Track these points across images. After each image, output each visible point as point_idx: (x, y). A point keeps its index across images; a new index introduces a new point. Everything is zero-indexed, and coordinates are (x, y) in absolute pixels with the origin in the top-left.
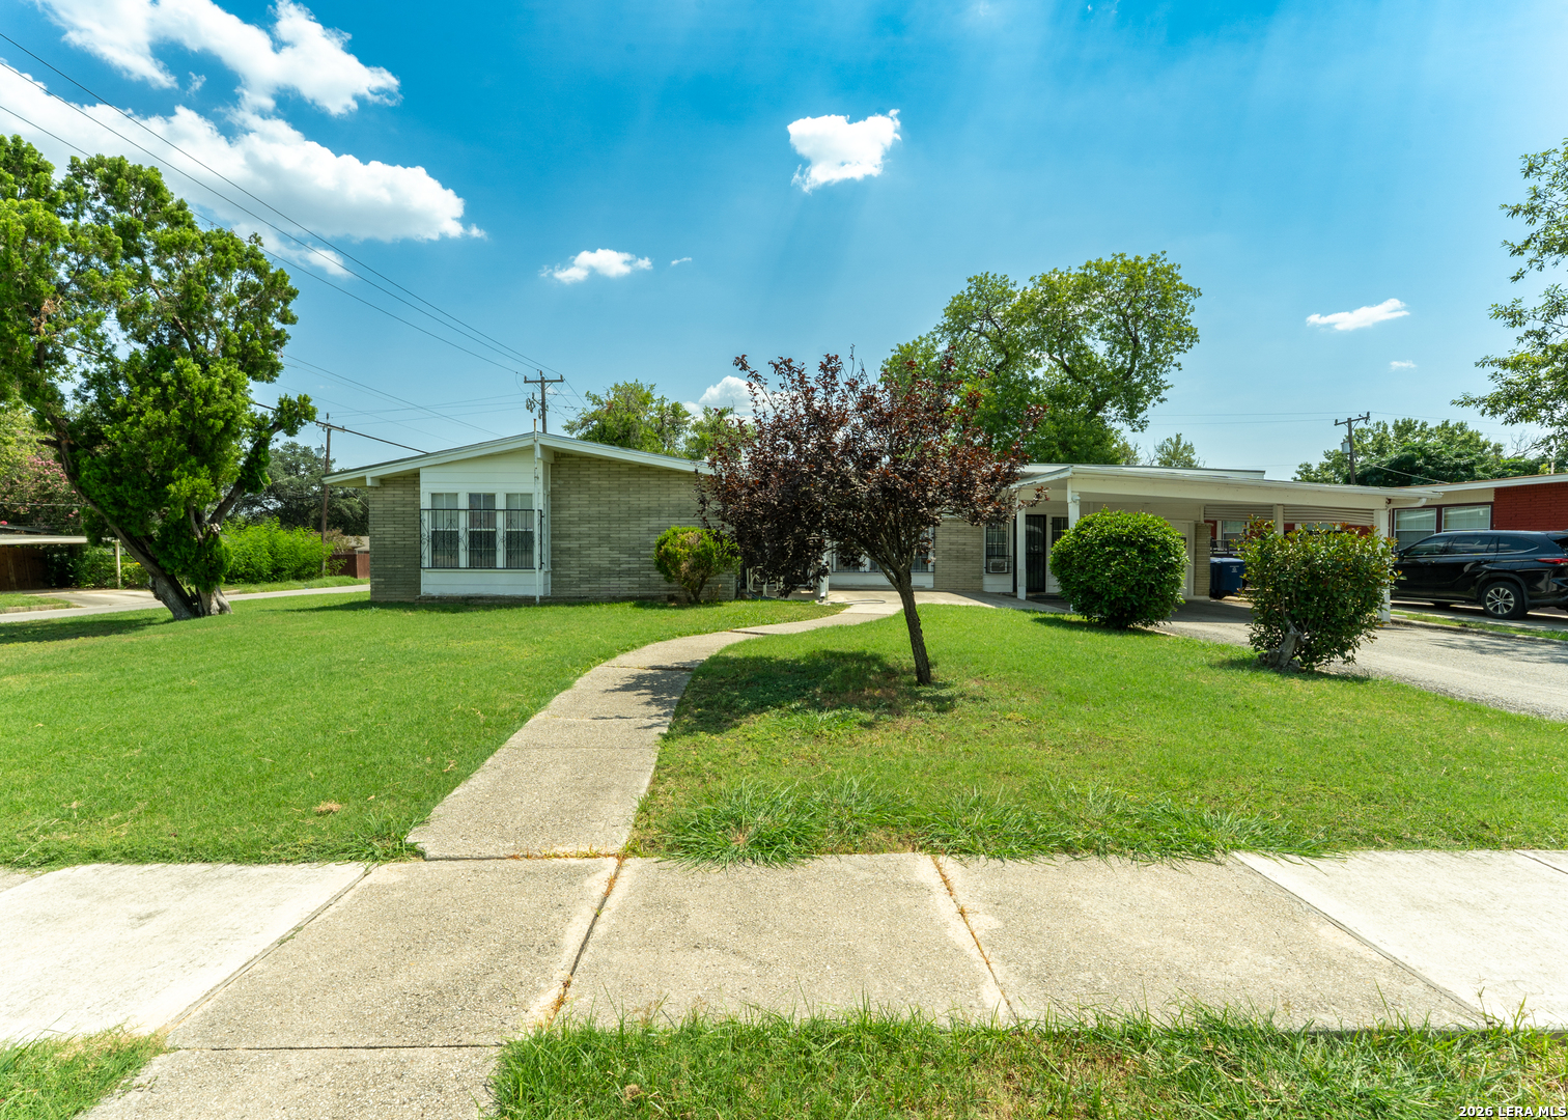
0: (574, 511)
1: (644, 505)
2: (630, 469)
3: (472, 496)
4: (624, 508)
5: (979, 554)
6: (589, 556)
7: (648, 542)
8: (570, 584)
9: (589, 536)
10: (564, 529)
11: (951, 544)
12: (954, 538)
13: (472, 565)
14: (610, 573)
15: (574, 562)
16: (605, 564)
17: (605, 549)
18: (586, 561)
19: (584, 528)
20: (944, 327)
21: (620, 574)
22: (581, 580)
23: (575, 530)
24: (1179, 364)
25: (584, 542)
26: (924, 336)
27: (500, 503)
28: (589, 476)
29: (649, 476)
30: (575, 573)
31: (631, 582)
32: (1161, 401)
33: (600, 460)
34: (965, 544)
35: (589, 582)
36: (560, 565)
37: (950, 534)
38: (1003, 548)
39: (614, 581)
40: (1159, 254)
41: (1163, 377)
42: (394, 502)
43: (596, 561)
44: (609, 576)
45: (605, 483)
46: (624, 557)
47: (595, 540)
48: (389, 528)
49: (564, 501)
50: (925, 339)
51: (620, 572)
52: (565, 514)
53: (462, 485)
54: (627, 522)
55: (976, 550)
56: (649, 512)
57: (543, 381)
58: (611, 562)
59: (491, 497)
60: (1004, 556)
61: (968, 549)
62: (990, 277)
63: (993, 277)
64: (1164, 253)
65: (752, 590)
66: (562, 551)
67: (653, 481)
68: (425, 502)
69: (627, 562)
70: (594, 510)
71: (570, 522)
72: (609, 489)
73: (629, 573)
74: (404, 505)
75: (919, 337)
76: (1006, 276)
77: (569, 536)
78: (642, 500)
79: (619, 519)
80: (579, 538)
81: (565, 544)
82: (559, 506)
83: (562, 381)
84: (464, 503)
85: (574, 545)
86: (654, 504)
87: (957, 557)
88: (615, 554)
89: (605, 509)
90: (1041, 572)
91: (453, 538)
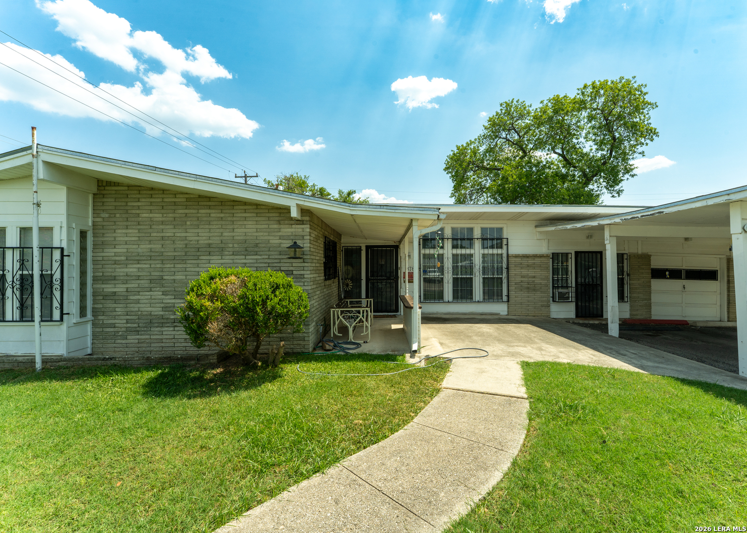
0: (121, 249)
1: (203, 241)
2: (188, 200)
4: (180, 245)
5: (547, 286)
6: (138, 302)
8: (115, 335)
9: (138, 278)
10: (109, 270)
11: (522, 277)
12: (525, 272)
15: (120, 309)
16: (157, 311)
17: (157, 294)
18: (134, 308)
19: (132, 269)
20: (484, 136)
22: (129, 330)
23: (121, 271)
24: (643, 152)
25: (132, 285)
26: (473, 140)
28: (139, 208)
29: (210, 207)
30: (121, 322)
32: (633, 176)
33: (152, 189)
34: (534, 277)
35: (137, 332)
36: (104, 314)
37: (522, 268)
38: (567, 280)
40: (631, 79)
41: (631, 162)
43: (146, 308)
44: (162, 325)
45: (157, 216)
47: (145, 283)
49: (109, 237)
50: (473, 142)
52: (109, 252)
54: (184, 261)
55: (544, 282)
56: (210, 250)
57: (246, 177)
58: (165, 309)
59: (3, 231)
60: (567, 287)
61: (537, 281)
62: (515, 102)
63: (517, 102)
64: (634, 77)
65: (336, 333)
66: (106, 297)
67: (215, 214)
70: (144, 248)
71: (115, 262)
72: (162, 223)
75: (470, 141)
76: (524, 101)
77: (114, 278)
78: (202, 236)
79: (174, 258)
80: (127, 278)
81: (109, 288)
82: (103, 243)
83: (257, 176)
85: (120, 288)
86: (215, 240)
87: (528, 288)
88: (169, 300)
89: (157, 247)
90: (599, 302)
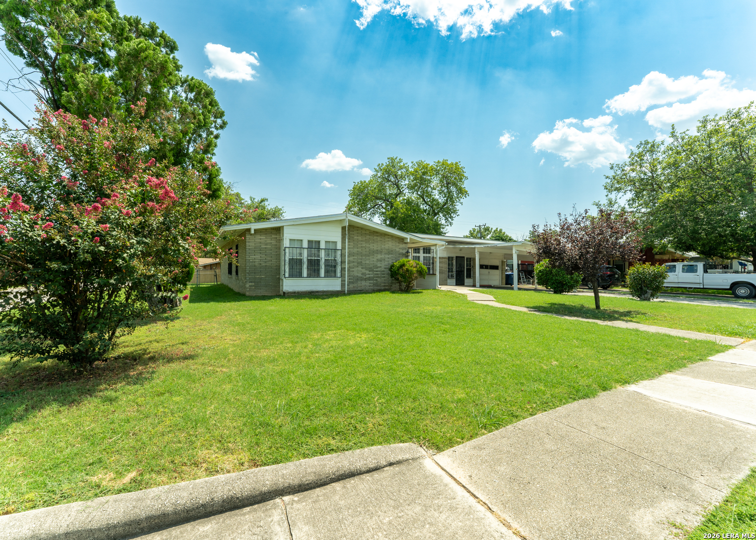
1: (375, 249)
3: (310, 242)
4: (367, 250)
5: (446, 271)
6: (353, 271)
7: (376, 265)
9: (353, 262)
13: (309, 276)
14: (362, 279)
16: (360, 275)
17: (360, 268)
18: (352, 274)
19: (351, 258)
21: (365, 279)
22: (350, 282)
25: (352, 265)
27: (323, 246)
28: (353, 234)
31: (370, 283)
34: (442, 267)
35: (353, 283)
38: (453, 269)
39: (364, 283)
42: (260, 243)
43: (356, 274)
44: (361, 280)
45: (360, 238)
46: (367, 272)
47: (356, 264)
48: (258, 256)
51: (366, 279)
53: (306, 235)
54: (369, 256)
55: (445, 269)
56: (377, 252)
58: (362, 274)
59: (319, 242)
60: (453, 272)
61: (443, 269)
67: (379, 239)
68: (286, 243)
69: (369, 274)
72: (362, 241)
73: (369, 279)
74: (266, 244)
78: (375, 246)
79: (366, 255)
84: (305, 245)
86: (379, 248)
87: (440, 272)
88: (364, 271)
89: (360, 250)
91: (300, 261)
